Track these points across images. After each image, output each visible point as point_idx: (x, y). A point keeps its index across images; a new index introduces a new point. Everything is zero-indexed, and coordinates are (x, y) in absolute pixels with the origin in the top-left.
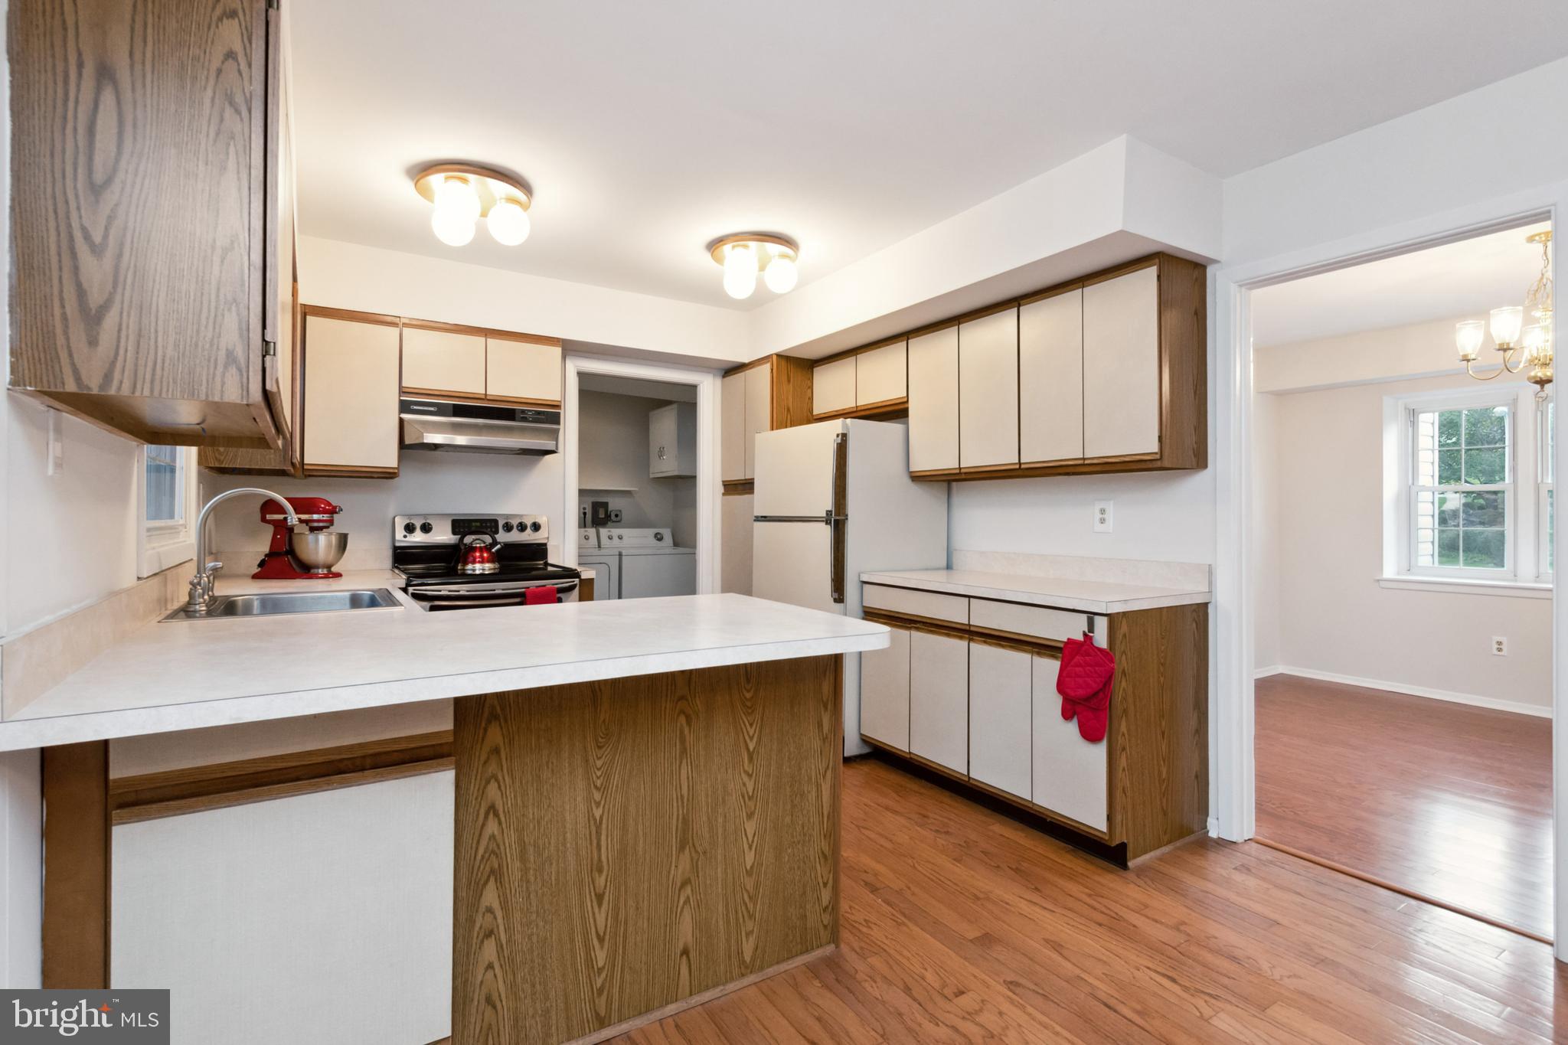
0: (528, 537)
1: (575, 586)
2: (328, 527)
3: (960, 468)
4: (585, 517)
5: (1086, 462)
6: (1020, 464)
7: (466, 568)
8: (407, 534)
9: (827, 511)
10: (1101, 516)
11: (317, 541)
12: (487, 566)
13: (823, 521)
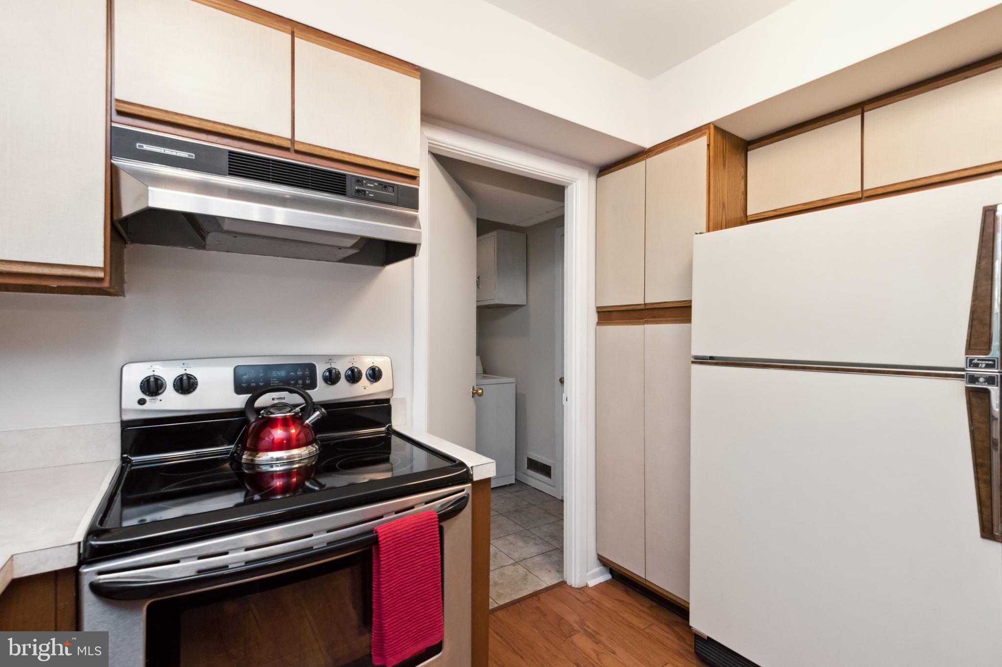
0: (365, 389)
1: (466, 499)
8: (147, 398)
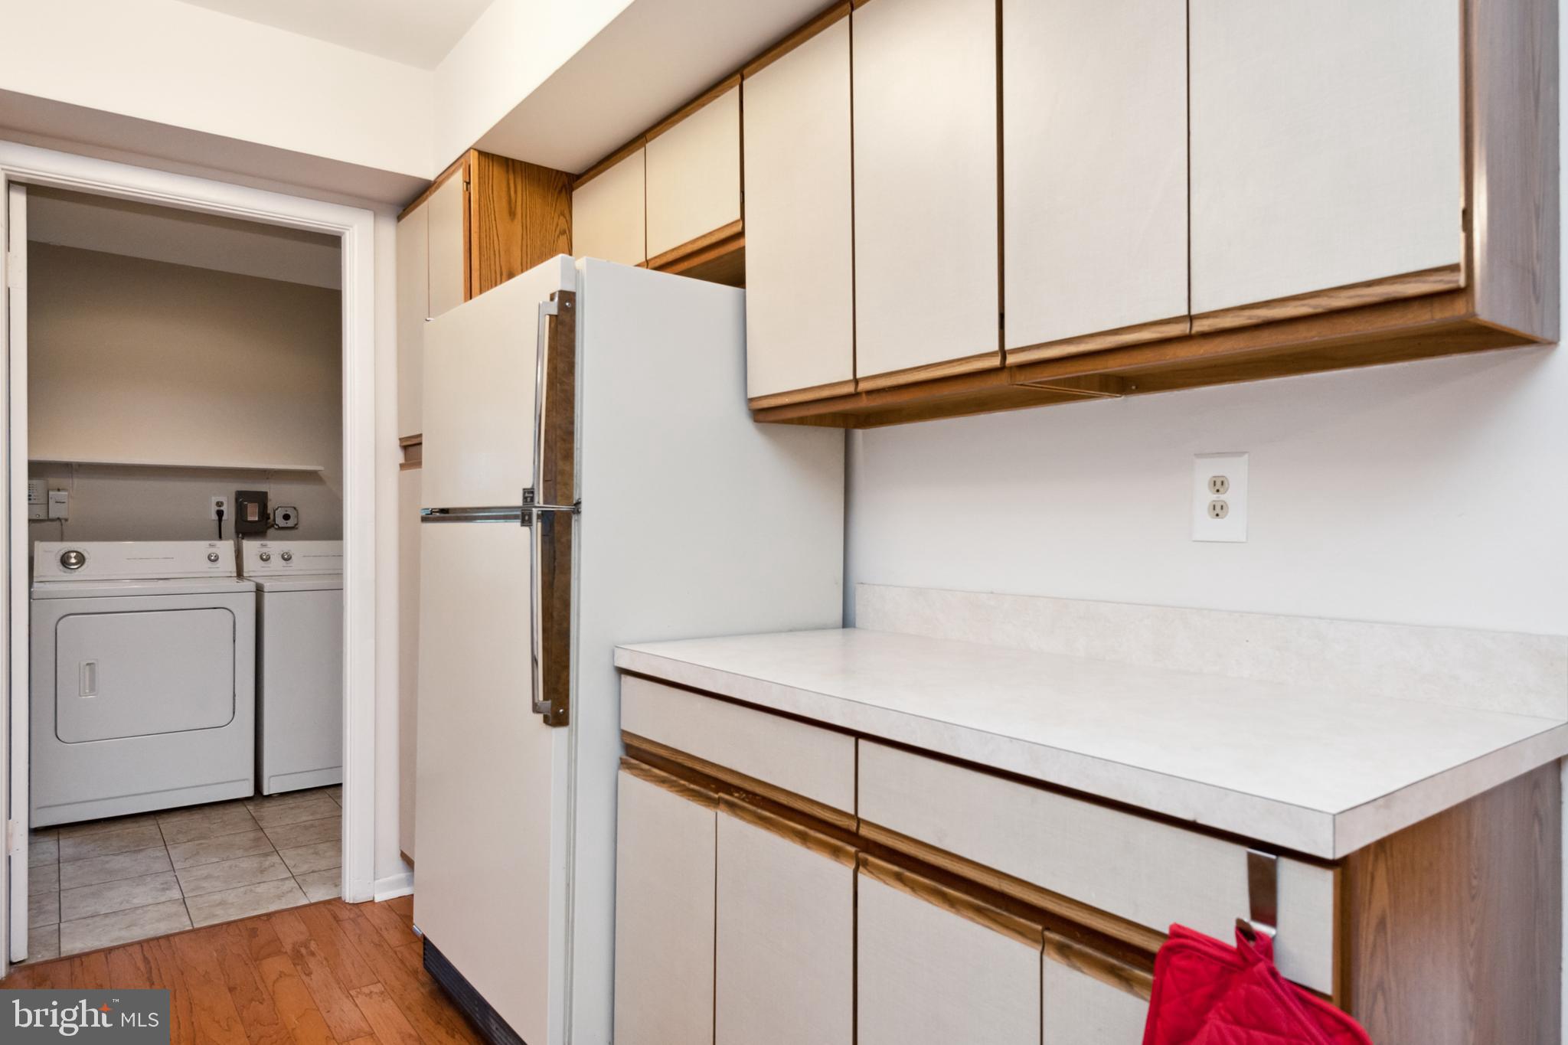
3: (856, 381)
4: (220, 520)
5: (1200, 326)
6: (1003, 353)
9: (525, 491)
10: (1215, 497)
13: (515, 517)
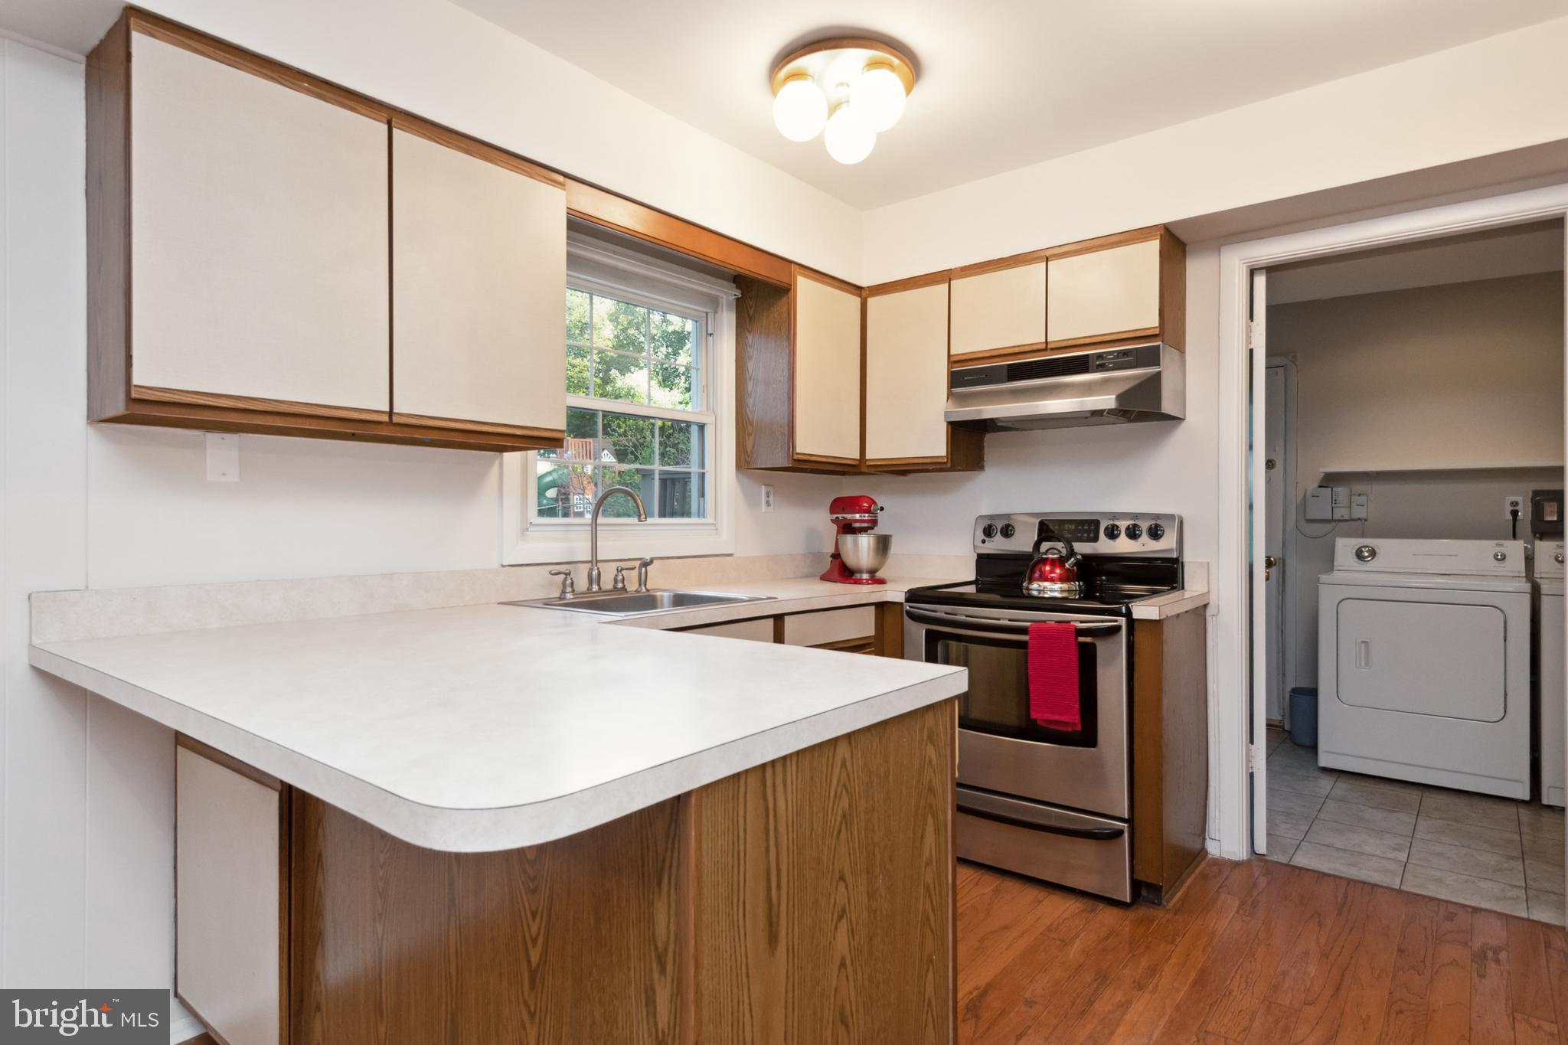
0: (1143, 546)
1: (1118, 629)
2: (872, 528)
4: (1514, 520)
7: (1031, 587)
8: (986, 539)
11: (856, 544)
12: (1058, 586)
